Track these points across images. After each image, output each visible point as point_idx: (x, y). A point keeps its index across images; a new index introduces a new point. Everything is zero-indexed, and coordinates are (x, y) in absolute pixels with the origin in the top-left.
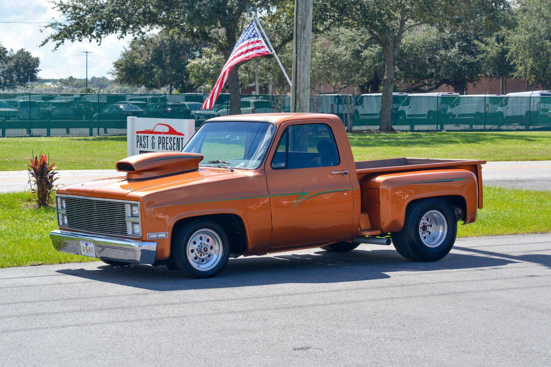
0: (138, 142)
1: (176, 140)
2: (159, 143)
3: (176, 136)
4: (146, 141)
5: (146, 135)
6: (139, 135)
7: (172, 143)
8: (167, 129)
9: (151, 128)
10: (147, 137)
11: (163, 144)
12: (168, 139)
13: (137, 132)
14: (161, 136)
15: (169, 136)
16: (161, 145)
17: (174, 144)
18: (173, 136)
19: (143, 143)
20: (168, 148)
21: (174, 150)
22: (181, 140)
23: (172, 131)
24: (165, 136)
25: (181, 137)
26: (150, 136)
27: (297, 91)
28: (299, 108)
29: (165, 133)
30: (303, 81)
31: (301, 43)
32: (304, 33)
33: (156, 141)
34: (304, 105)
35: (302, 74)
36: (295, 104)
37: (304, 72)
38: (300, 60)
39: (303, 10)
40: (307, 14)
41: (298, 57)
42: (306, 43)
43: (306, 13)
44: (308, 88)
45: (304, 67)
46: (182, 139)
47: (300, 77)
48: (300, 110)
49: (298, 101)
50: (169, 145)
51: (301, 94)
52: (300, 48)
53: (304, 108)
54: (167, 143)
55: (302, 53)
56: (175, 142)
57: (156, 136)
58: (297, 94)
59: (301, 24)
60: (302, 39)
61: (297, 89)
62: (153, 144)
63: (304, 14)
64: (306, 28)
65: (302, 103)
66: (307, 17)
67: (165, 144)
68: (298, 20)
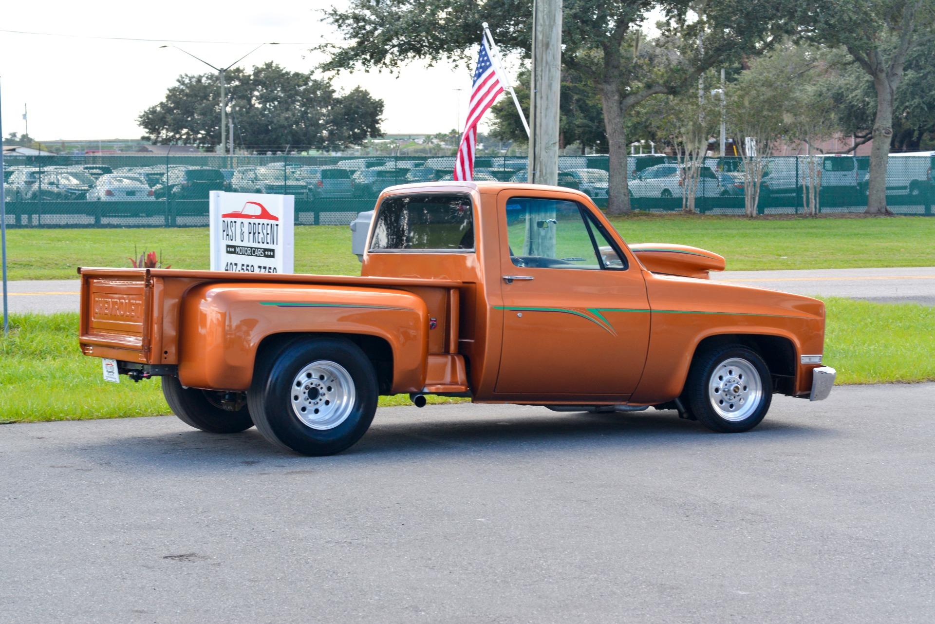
0: (224, 231)
1: (269, 227)
2: (250, 233)
3: (270, 222)
4: (233, 229)
5: (233, 219)
6: (226, 219)
7: (265, 232)
8: (258, 211)
9: (239, 209)
10: (235, 222)
11: (254, 234)
12: (260, 226)
13: (225, 216)
14: (252, 221)
15: (261, 221)
16: (252, 235)
17: (268, 234)
18: (266, 221)
19: (230, 233)
20: (260, 240)
21: (268, 243)
22: (275, 227)
23: (265, 214)
24: (257, 221)
25: (274, 222)
26: (239, 220)
27: (537, 149)
28: (540, 177)
29: (257, 217)
30: (546, 132)
31: (542, 70)
32: (546, 54)
33: (246, 229)
34: (548, 172)
35: (543, 120)
36: (534, 170)
37: (547, 117)
38: (541, 98)
39: (545, 17)
40: (552, 23)
41: (538, 94)
42: (550, 71)
43: (550, 22)
44: (555, 143)
45: (547, 109)
46: (277, 225)
47: (541, 126)
48: (542, 179)
49: (539, 166)
50: (261, 236)
51: (543, 153)
52: (540, 78)
53: (548, 176)
54: (259, 233)
55: (543, 87)
56: (269, 232)
57: (246, 221)
58: (537, 153)
59: (542, 40)
60: (544, 64)
61: (537, 145)
62: (242, 234)
63: (547, 23)
64: (551, 47)
65: (544, 168)
66: (552, 28)
67: (257, 234)
68: (538, 33)
